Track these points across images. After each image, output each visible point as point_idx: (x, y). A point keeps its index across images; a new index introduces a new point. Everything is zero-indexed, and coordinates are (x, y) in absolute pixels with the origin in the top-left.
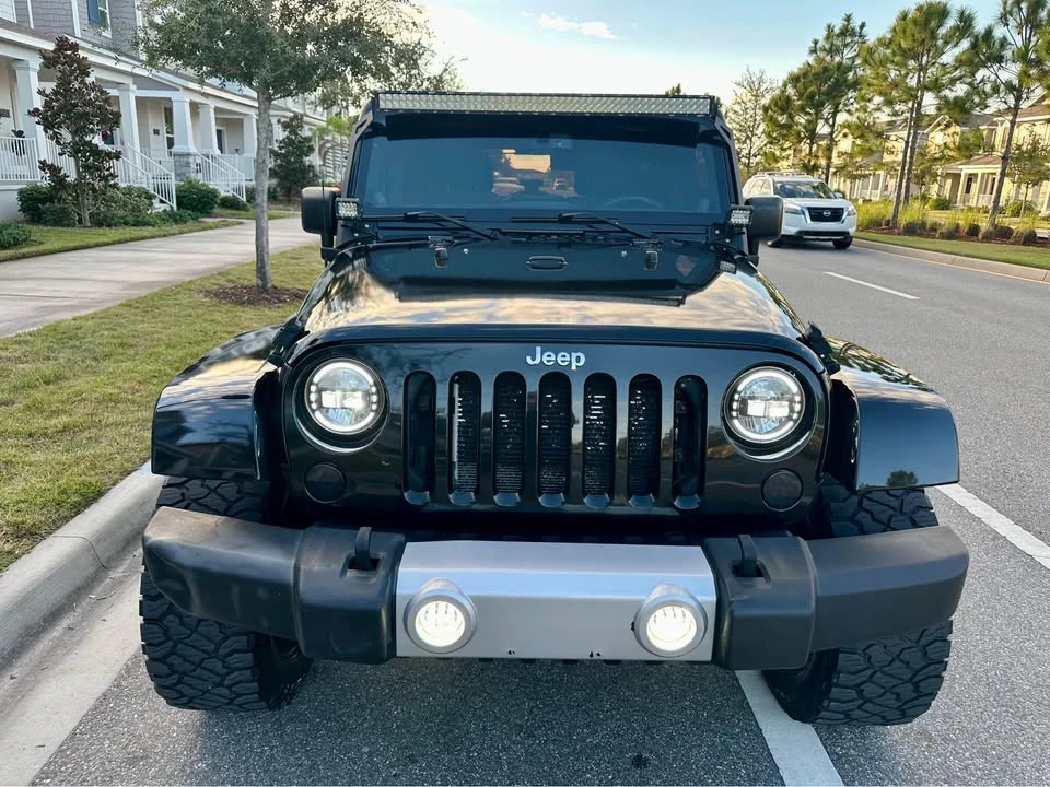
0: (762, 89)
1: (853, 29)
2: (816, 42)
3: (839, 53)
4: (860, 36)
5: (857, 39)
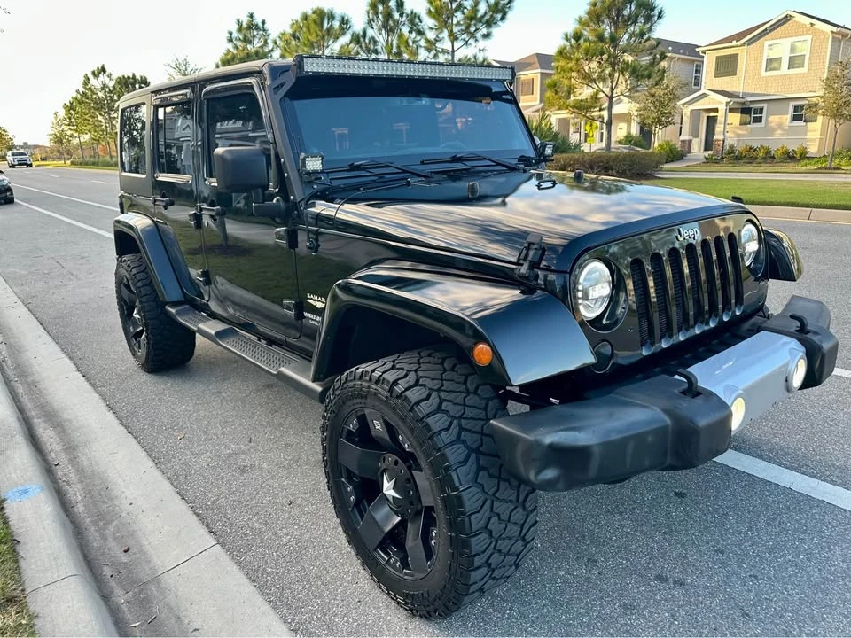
0: (189, 70)
1: (257, 25)
2: (231, 33)
3: (250, 42)
4: (264, 30)
5: (261, 32)
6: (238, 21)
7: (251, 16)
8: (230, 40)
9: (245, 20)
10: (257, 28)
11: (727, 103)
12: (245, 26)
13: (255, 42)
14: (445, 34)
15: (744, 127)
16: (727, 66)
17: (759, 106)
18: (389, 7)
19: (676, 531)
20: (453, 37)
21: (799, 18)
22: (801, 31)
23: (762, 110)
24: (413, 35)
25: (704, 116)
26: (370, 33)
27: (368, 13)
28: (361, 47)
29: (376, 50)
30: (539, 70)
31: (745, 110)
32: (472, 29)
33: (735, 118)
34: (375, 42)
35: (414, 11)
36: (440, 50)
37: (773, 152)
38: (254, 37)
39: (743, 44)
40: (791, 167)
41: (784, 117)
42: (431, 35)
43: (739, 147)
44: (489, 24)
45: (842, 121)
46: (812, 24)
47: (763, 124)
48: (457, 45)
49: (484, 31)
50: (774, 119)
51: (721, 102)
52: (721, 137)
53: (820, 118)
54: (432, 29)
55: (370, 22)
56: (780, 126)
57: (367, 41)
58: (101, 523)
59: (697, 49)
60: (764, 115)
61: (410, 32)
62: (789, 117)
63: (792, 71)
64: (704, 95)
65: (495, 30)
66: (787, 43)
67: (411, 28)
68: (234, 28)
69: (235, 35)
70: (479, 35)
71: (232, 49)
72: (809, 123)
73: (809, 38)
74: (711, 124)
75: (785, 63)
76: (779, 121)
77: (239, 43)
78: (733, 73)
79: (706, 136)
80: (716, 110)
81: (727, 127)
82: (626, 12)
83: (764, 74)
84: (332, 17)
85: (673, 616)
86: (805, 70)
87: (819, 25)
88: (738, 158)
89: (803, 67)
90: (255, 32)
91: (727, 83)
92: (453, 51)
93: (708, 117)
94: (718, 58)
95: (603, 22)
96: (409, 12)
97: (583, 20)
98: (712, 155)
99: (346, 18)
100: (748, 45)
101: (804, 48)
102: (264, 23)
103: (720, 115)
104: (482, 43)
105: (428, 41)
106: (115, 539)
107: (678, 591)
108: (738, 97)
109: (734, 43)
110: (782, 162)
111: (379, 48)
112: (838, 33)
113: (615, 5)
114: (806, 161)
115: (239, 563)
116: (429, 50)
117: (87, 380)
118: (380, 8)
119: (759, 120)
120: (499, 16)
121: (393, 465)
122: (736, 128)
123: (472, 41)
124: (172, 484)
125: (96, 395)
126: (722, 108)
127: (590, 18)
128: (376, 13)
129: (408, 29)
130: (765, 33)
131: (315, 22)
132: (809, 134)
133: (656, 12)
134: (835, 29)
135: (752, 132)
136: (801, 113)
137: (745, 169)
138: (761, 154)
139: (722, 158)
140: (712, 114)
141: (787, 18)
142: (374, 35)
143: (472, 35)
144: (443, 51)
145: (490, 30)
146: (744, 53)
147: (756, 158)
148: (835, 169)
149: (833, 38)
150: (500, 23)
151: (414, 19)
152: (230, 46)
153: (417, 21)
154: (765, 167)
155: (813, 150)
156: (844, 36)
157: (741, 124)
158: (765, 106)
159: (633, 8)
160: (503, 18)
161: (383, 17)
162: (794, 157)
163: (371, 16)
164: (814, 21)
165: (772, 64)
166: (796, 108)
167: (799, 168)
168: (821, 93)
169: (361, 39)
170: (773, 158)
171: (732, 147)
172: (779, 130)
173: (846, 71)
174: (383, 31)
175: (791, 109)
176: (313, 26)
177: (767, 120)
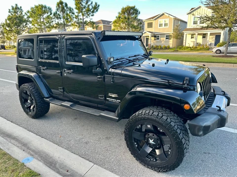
3: (17, 13)
4: (21, 10)
5: (20, 10)
6: (12, 6)
7: (16, 5)
8: (10, 12)
9: (14, 6)
10: (19, 9)
11: (151, 35)
12: (14, 8)
13: (18, 13)
14: (81, 14)
15: (155, 41)
16: (150, 25)
17: (158, 35)
18: (63, 6)
19: (201, 142)
20: (83, 15)
21: (166, 14)
22: (166, 17)
23: (159, 36)
24: (71, 14)
25: (145, 38)
26: (58, 13)
27: (57, 7)
28: (55, 16)
29: (60, 17)
30: (103, 24)
31: (155, 37)
32: (89, 13)
33: (153, 38)
34: (60, 15)
35: (71, 7)
36: (80, 19)
37: (162, 47)
38: (18, 11)
39: (154, 20)
40: (167, 50)
41: (164, 38)
42: (76, 14)
43: (154, 46)
44: (93, 12)
45: (178, 40)
46: (169, 16)
47: (159, 40)
48: (84, 17)
49: (92, 14)
50: (162, 39)
51: (149, 34)
52: (150, 43)
53: (172, 39)
54: (77, 13)
55: (57, 9)
56: (163, 40)
57: (57, 15)
58: (53, 165)
59: (143, 21)
60: (159, 38)
61: (70, 13)
62: (165, 38)
63: (165, 27)
64: (145, 33)
65: (94, 14)
66: (164, 20)
67: (70, 12)
68: (11, 8)
69: (11, 10)
70: (90, 15)
71: (10, 15)
72: (170, 40)
73: (168, 19)
74: (147, 40)
75: (163, 25)
76: (163, 39)
77: (13, 13)
78: (152, 27)
79: (146, 43)
80: (148, 36)
81: (151, 40)
82: (131, 12)
83: (159, 27)
84: (45, 7)
85: (212, 161)
86: (168, 27)
87: (170, 16)
88: (154, 48)
89: (167, 26)
90: (18, 10)
91: (150, 29)
92: (83, 19)
93: (146, 38)
94: (148, 23)
95: (126, 14)
96: (69, 7)
97: (120, 13)
98: (148, 48)
99: (50, 8)
100: (155, 20)
101: (167, 22)
102: (21, 7)
103: (150, 37)
104: (91, 17)
105: (76, 16)
106: (61, 168)
107: (210, 155)
108: (153, 33)
109: (151, 20)
110: (164, 49)
111: (61, 17)
112: (175, 18)
113: (128, 10)
114: (170, 49)
115: (105, 168)
116: (76, 18)
117: (14, 123)
118: (60, 6)
119: (158, 39)
120: (96, 10)
121: (152, 136)
122: (153, 41)
123: (88, 16)
124: (68, 150)
125: (21, 128)
126: (150, 36)
127: (122, 13)
128: (59, 7)
129: (69, 12)
130: (158, 17)
131: (40, 9)
132: (170, 42)
133: (138, 12)
134: (174, 17)
135: (157, 42)
136: (168, 37)
137: (156, 51)
138: (159, 47)
139: (151, 48)
140: (147, 37)
141: (163, 14)
142: (59, 13)
143: (88, 15)
144: (81, 19)
145: (93, 14)
146: (154, 22)
147: (158, 48)
148: (177, 51)
149: (174, 20)
150: (96, 12)
151: (70, 9)
152: (10, 14)
153: (72, 10)
154: (161, 51)
155: (171, 46)
156: (176, 19)
157: (154, 40)
158: (159, 35)
159: (133, 11)
160: (97, 11)
161: (62, 8)
162: (167, 48)
163: (58, 8)
164: (169, 15)
165: (161, 25)
166: (167, 36)
167: (169, 51)
168: (172, 33)
169: (55, 14)
170: (162, 48)
171: (153, 46)
172: (163, 41)
173: (178, 28)
174: (62, 12)
175: (165, 36)
176: (40, 10)
177: (160, 39)
